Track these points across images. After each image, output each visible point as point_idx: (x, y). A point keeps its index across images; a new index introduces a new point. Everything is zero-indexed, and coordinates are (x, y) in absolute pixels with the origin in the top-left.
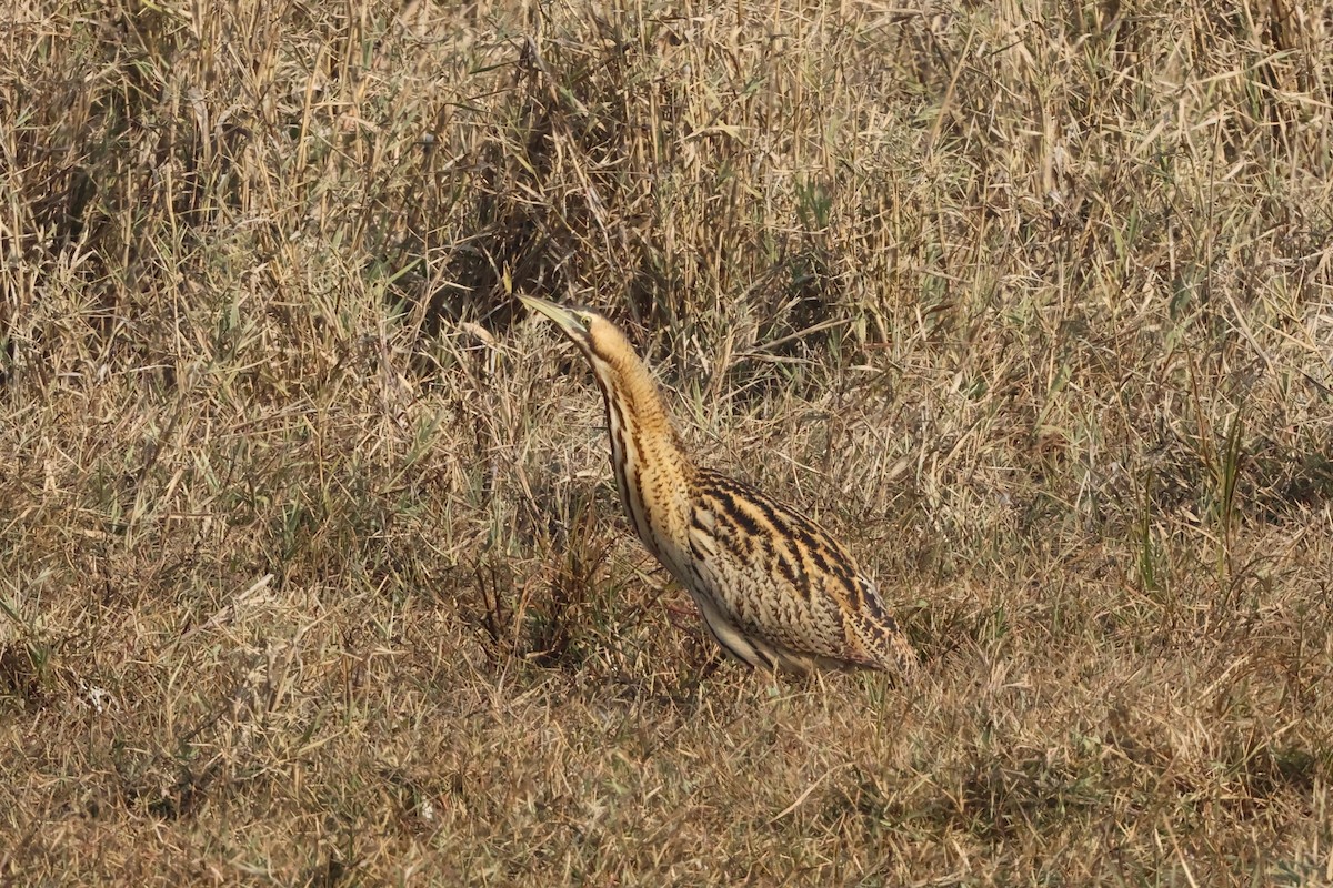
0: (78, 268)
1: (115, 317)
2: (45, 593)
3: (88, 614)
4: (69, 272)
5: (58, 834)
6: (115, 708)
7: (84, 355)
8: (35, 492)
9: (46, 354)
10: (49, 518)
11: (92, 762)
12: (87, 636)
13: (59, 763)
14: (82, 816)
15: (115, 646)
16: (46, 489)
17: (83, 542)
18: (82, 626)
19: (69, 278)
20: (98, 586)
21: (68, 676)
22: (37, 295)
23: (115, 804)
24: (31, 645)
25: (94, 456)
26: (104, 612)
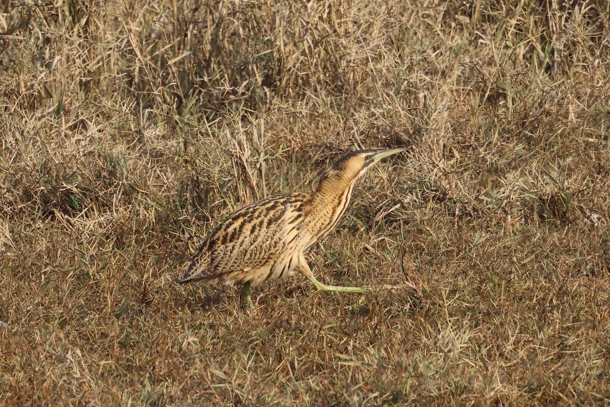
0: (585, 13)
1: (603, 36)
2: (570, 169)
3: (590, 179)
4: (580, 16)
5: (575, 285)
6: (604, 223)
7: (588, 54)
8: (564, 121)
9: (570, 55)
10: (571, 133)
11: (592, 249)
12: (589, 189)
13: (576, 251)
14: (587, 275)
15: (603, 194)
16: (569, 119)
17: (587, 144)
18: (587, 185)
19: (580, 19)
20: (595, 165)
21: (581, 208)
22: (565, 26)
23: (602, 269)
24: (562, 194)
25: (593, 103)
26: (597, 178)
